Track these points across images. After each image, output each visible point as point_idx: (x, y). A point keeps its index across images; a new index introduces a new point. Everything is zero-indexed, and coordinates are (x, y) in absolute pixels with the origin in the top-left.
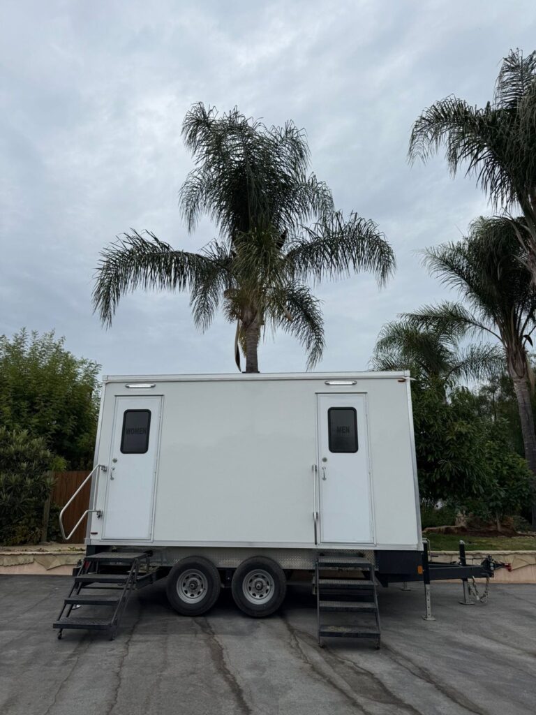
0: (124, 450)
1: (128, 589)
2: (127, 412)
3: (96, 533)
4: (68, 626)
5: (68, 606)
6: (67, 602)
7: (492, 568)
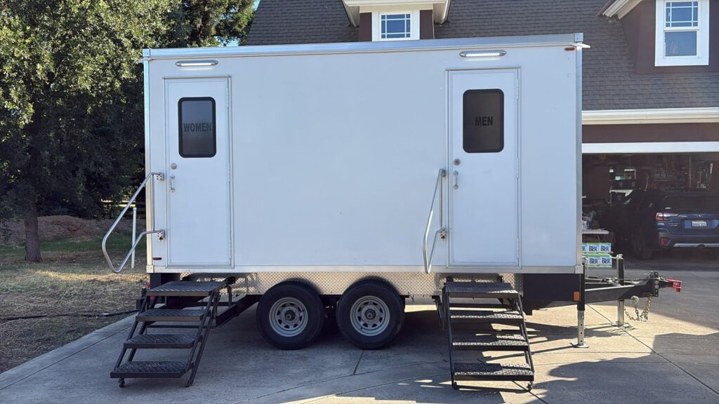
0: (183, 153)
1: (204, 327)
2: (181, 101)
3: (160, 259)
4: (129, 375)
5: (129, 351)
6: (126, 346)
7: (657, 287)
